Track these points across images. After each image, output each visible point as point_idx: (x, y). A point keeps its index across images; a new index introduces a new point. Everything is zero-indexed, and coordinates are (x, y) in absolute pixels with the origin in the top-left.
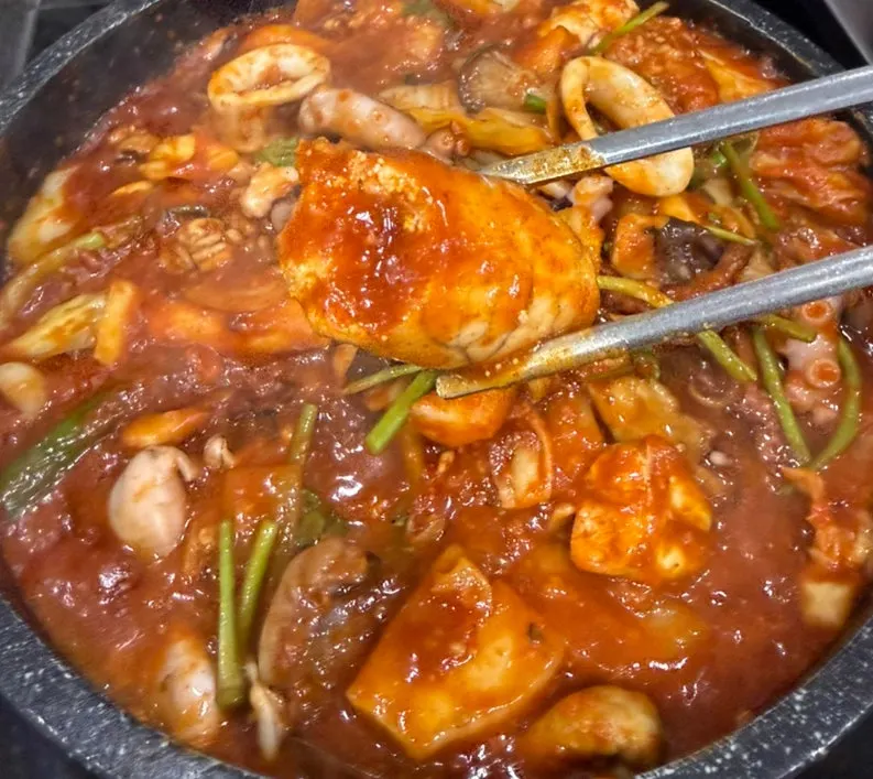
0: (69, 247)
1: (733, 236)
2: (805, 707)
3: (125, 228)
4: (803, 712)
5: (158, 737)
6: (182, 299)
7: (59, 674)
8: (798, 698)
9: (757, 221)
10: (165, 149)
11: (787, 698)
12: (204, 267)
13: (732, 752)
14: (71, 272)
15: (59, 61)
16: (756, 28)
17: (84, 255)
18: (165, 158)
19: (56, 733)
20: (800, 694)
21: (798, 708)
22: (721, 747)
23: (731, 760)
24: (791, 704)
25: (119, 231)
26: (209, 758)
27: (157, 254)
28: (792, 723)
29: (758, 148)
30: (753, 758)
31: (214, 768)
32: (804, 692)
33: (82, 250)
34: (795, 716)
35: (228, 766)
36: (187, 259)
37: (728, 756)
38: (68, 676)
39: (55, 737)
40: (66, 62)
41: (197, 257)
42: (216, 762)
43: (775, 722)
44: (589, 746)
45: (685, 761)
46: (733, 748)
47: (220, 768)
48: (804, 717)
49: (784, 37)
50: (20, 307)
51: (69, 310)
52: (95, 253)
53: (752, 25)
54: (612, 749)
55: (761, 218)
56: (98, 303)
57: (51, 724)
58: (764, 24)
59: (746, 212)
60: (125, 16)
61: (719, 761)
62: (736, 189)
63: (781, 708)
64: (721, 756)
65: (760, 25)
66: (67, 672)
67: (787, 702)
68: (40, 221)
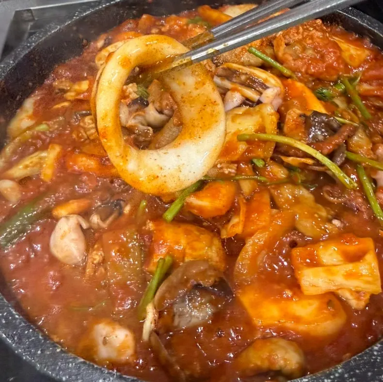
0: (33, 131)
1: (347, 121)
2: (379, 353)
3: (57, 122)
4: (378, 355)
5: (56, 346)
6: (81, 152)
7: (13, 315)
8: (376, 348)
9: (360, 116)
10: (76, 87)
11: (370, 348)
12: (92, 138)
13: (339, 373)
14: (34, 141)
15: (29, 47)
16: (361, 23)
17: (40, 134)
18: (75, 91)
19: (10, 342)
20: (377, 346)
21: (375, 353)
22: (333, 370)
23: (339, 377)
24: (372, 350)
25: (55, 123)
26: (79, 358)
27: (71, 132)
28: (372, 360)
29: (361, 81)
30: (351, 377)
31: (81, 362)
32: (379, 345)
33: (38, 132)
34: (374, 357)
35: (88, 362)
36: (84, 134)
37: (337, 375)
38: (17, 316)
39: (9, 343)
40: (32, 48)
41: (88, 133)
42: (82, 360)
43: (363, 359)
44: (266, 365)
45: (314, 376)
46: (340, 371)
47: (84, 363)
48: (379, 358)
49: (376, 27)
50: (11, 157)
51: (32, 158)
52: (44, 133)
53: (360, 22)
54: (277, 367)
55: (362, 114)
56: (44, 154)
57: (8, 337)
58: (366, 21)
59: (354, 111)
60: (59, 27)
61: (332, 377)
62: (349, 101)
63: (366, 353)
64: (334, 375)
65: (364, 22)
66: (17, 314)
67: (370, 350)
68: (22, 119)
